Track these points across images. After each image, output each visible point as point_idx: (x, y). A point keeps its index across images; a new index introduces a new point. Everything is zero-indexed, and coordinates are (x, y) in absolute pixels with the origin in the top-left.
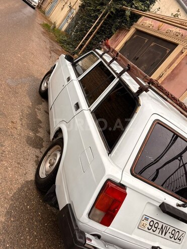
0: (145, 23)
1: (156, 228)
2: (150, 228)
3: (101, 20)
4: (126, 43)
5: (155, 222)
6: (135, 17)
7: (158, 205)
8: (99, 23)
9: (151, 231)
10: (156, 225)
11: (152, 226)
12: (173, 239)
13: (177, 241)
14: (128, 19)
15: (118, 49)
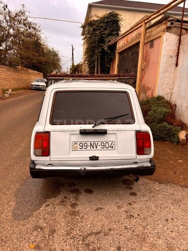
0: (121, 45)
1: (87, 146)
2: (81, 147)
3: (97, 66)
4: (118, 66)
5: (83, 143)
6: (113, 47)
7: (79, 132)
8: (97, 69)
9: (83, 149)
10: (86, 145)
11: (82, 146)
12: (105, 148)
13: (109, 148)
14: (109, 51)
15: (116, 73)
